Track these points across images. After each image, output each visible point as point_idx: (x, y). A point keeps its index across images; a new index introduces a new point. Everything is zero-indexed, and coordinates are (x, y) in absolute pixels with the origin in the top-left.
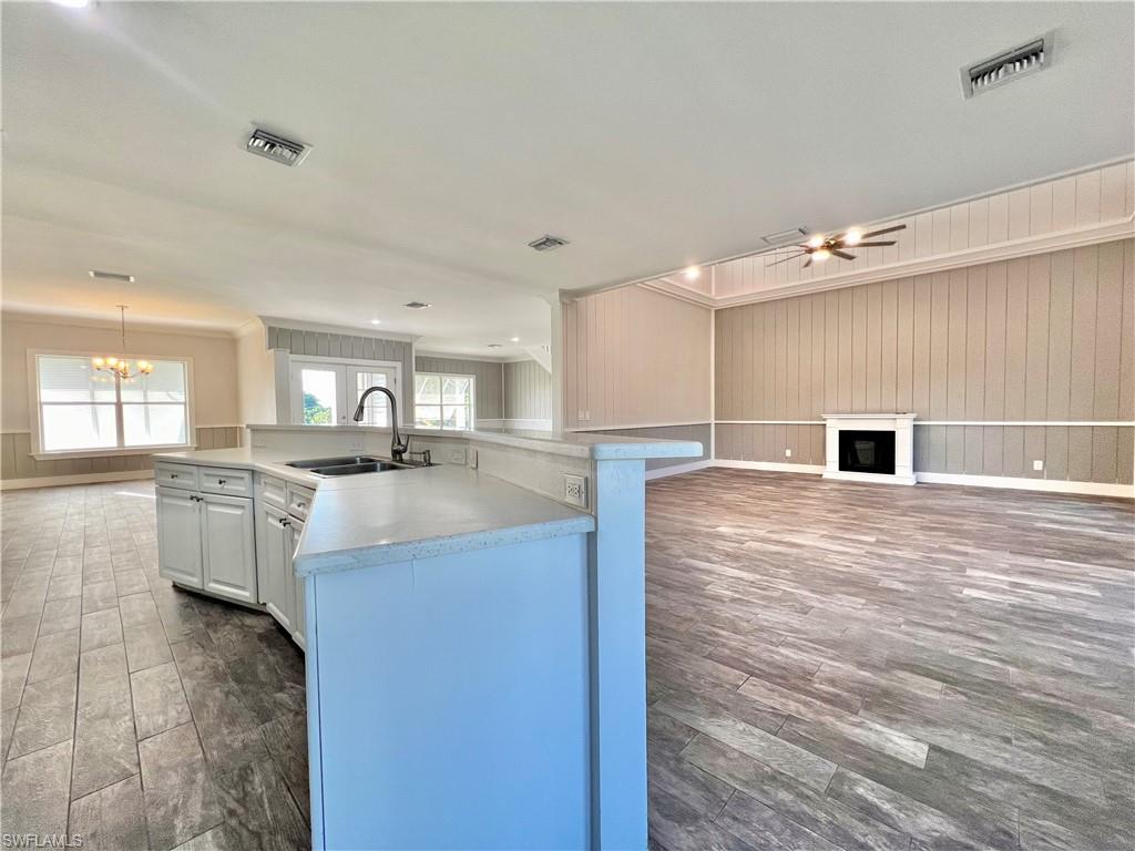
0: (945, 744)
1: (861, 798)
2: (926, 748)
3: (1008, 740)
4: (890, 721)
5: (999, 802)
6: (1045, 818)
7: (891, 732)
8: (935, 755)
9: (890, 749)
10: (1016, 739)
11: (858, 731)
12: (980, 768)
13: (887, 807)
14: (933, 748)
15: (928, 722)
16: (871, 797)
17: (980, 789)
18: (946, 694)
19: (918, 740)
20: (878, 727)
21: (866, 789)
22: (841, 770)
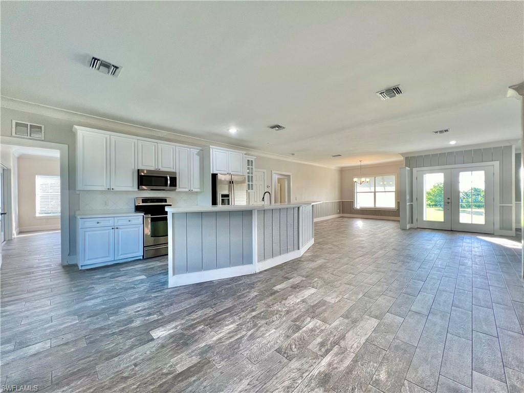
0: (152, 344)
1: (153, 315)
2: (154, 338)
3: (136, 365)
4: (172, 336)
5: (127, 340)
6: (113, 347)
7: (167, 333)
8: (150, 338)
9: (161, 329)
10: (133, 369)
11: (174, 325)
12: (137, 345)
13: (147, 318)
14: (153, 339)
15: (163, 346)
16: (152, 317)
17: (132, 340)
18: (171, 366)
19: (158, 338)
20: (172, 331)
21: (155, 317)
22: (163, 316)
